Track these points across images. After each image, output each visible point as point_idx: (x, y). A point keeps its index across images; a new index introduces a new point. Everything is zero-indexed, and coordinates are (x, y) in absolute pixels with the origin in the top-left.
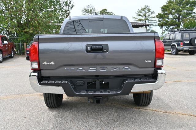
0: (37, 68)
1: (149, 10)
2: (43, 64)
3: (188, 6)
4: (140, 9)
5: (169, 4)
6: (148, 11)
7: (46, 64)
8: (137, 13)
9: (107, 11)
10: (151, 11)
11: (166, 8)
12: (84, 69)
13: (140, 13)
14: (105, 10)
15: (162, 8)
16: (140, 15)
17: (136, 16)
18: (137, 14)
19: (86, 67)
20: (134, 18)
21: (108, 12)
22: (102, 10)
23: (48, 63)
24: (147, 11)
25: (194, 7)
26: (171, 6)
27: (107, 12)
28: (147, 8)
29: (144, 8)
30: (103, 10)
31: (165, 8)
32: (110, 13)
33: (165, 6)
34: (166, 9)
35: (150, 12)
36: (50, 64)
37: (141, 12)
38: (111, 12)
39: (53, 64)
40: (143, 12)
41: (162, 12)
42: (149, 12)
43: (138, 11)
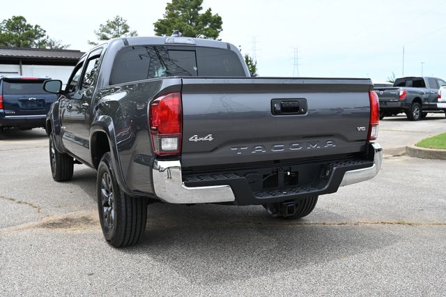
0: (174, 150)
1: (126, 28)
2: (191, 139)
3: (208, 26)
4: (105, 24)
5: (171, 19)
6: (122, 31)
7: (196, 140)
8: (100, 32)
9: (25, 21)
10: (131, 30)
11: (165, 26)
12: (264, 148)
13: (105, 33)
14: (21, 18)
15: (156, 25)
16: (105, 38)
17: (96, 39)
18: (98, 34)
19: (268, 144)
20: (92, 43)
21: (29, 26)
22: (11, 18)
23: (201, 139)
24: (121, 29)
25: (218, 30)
26: (175, 23)
27: (26, 24)
28: (121, 22)
29: (114, 22)
30: (16, 19)
31: (162, 25)
32: (34, 28)
33: (162, 22)
34: (165, 30)
35: (128, 31)
36: (205, 139)
37: (108, 32)
38: (36, 26)
39: (211, 139)
40: (112, 30)
41: (156, 35)
42: (126, 31)
43: (101, 28)
